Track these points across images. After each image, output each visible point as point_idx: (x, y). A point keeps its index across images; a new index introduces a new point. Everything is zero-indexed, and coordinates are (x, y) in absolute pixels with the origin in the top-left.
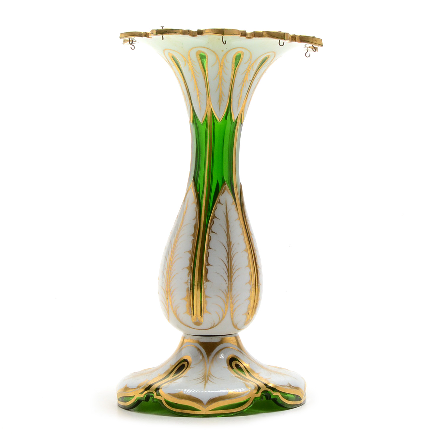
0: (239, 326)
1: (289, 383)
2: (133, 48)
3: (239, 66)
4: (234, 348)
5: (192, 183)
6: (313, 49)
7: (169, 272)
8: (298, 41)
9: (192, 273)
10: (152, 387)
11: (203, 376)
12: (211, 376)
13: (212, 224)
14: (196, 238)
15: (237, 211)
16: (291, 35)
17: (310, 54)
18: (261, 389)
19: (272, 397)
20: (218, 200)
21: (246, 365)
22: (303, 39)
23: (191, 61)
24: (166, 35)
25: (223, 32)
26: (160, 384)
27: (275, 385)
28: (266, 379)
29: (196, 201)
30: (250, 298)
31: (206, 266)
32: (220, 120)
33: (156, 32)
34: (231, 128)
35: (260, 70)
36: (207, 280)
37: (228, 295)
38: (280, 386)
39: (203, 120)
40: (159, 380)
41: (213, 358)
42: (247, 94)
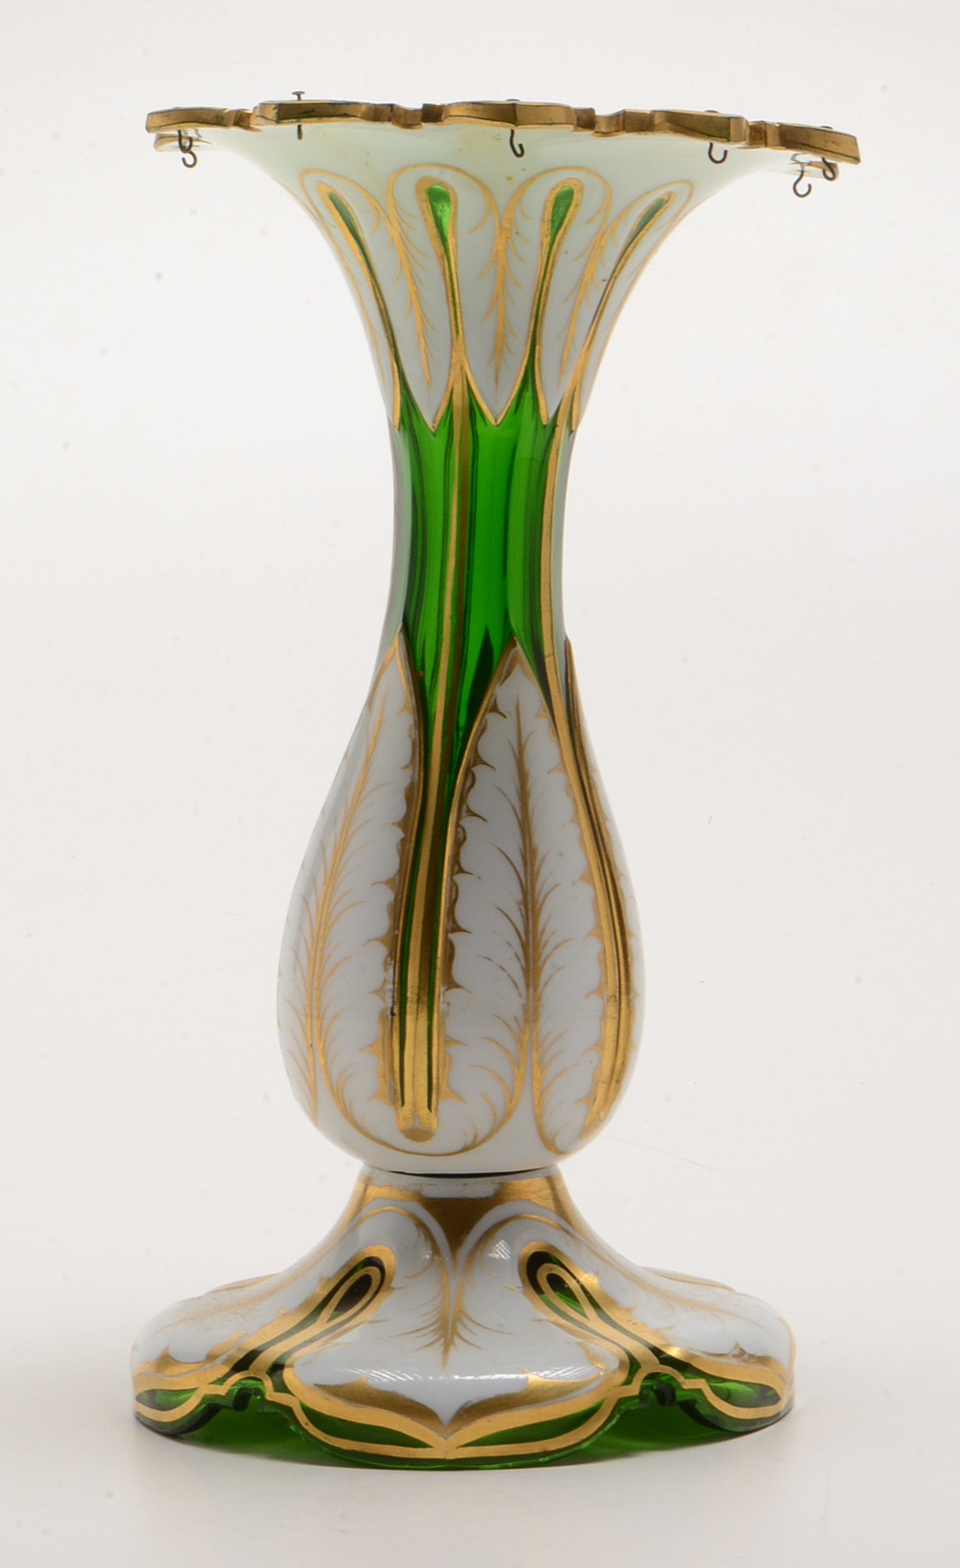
0: (560, 1142)
1: (737, 1346)
2: (190, 160)
3: (565, 229)
4: (543, 1219)
5: (396, 637)
6: (824, 172)
7: (319, 954)
8: (774, 146)
9: (398, 959)
10: (258, 1359)
11: (436, 1322)
12: (465, 1321)
13: (469, 783)
14: (411, 835)
15: (555, 739)
16: (751, 124)
17: (810, 186)
18: (643, 1367)
19: (680, 1395)
20: (489, 701)
21: (588, 1279)
22: (792, 138)
23: (398, 214)
24: (311, 122)
25: (515, 114)
26: (286, 1350)
27: (692, 1352)
28: (656, 1332)
29: (412, 702)
30: (599, 1045)
31: (446, 932)
32: (496, 421)
33: (276, 111)
34: (533, 448)
35: (637, 243)
36: (451, 983)
37: (526, 1037)
38: (705, 1356)
39: (439, 418)
40: (282, 1332)
41: (472, 1254)
42: (594, 326)
